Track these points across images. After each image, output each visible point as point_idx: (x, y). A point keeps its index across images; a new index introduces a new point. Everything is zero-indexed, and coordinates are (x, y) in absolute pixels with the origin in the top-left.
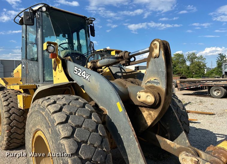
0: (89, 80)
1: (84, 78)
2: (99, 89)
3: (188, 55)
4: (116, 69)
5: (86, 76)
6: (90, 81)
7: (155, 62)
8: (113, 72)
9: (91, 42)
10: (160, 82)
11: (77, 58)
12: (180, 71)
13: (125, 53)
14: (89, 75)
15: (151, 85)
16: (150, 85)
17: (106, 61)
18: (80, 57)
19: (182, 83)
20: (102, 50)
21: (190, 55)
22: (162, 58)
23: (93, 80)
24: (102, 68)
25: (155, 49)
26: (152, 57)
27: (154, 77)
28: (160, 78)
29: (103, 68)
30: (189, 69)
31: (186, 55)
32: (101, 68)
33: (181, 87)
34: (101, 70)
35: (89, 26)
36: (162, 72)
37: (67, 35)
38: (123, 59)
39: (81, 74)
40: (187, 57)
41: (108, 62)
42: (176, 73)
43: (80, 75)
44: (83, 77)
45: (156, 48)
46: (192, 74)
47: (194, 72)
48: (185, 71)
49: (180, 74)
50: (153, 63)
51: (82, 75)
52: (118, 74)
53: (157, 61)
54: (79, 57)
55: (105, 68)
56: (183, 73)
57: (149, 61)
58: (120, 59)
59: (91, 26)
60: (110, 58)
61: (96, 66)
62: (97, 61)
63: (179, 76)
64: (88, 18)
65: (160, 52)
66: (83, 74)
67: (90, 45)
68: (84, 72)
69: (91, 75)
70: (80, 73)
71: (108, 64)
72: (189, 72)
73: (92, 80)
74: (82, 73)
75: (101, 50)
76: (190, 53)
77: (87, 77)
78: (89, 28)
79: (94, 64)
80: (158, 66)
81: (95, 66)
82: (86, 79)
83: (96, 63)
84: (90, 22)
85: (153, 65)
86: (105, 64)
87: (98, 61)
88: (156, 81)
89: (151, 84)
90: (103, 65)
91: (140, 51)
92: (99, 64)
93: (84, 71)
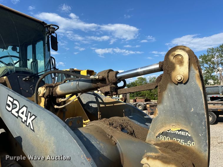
0: (32, 128)
1: (23, 121)
2: (53, 152)
3: (150, 79)
4: (88, 97)
5: (27, 117)
6: (33, 131)
7: (178, 93)
8: (83, 101)
9: (52, 57)
10: (193, 136)
11: (24, 79)
12: (144, 93)
13: (108, 73)
14: (33, 117)
15: (170, 140)
16: (167, 140)
17: (72, 85)
18: (31, 77)
19: (152, 107)
20: (68, 70)
21: (152, 79)
22: (196, 85)
23: (41, 129)
24: (65, 97)
25: (178, 67)
26: (172, 82)
27: (178, 123)
28: (192, 127)
29: (67, 96)
30: (151, 92)
31: (148, 79)
32: (63, 96)
33: (151, 111)
34: (63, 100)
35: (50, 36)
36: (198, 114)
37: (18, 48)
38: (106, 83)
39: (18, 112)
40: (149, 81)
41: (76, 88)
42: (140, 95)
43: (16, 114)
44: (22, 118)
45: (181, 63)
46: (154, 96)
47: (155, 95)
48: (148, 93)
49: (143, 96)
50: (174, 93)
51: (20, 115)
52: (90, 105)
53: (182, 91)
54: (28, 77)
55: (71, 96)
56: (146, 95)
57: (164, 90)
58: (99, 84)
59: (52, 37)
60: (79, 81)
61: (54, 94)
62: (56, 86)
63: (143, 98)
64: (48, 24)
65: (191, 72)
66: (23, 113)
67: (49, 62)
68: (24, 109)
69: (38, 118)
70: (17, 109)
71: (76, 90)
72: (151, 95)
73: (39, 128)
74: (19, 109)
75: (66, 70)
76: (151, 77)
77: (29, 121)
78: (50, 39)
79: (50, 90)
80: (187, 101)
81: (52, 93)
82: (27, 124)
83: (54, 89)
84: (51, 30)
85: (173, 98)
86: (71, 91)
87: (58, 85)
88: (183, 133)
89: (172, 138)
90: (66, 92)
91: (139, 70)
92: (59, 90)
93: (24, 106)
